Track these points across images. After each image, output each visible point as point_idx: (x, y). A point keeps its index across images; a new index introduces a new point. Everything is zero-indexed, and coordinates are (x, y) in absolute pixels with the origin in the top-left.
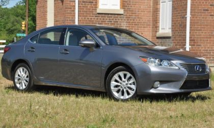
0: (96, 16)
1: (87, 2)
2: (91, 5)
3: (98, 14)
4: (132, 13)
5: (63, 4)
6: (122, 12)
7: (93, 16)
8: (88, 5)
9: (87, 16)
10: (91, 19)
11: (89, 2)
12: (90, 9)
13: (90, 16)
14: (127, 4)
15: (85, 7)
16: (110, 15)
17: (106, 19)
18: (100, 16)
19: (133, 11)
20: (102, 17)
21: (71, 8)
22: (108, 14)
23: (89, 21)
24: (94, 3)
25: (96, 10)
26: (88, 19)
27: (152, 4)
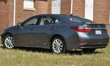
0: (23, 11)
1: (19, 4)
2: (21, 5)
3: (24, 10)
4: (39, 11)
5: (6, 4)
6: (34, 9)
7: (21, 11)
8: (19, 5)
9: (19, 11)
10: (21, 12)
11: (20, 4)
12: (20, 7)
13: (20, 11)
14: (37, 6)
15: (18, 6)
16: (29, 11)
17: (28, 13)
18: (25, 11)
19: (39, 9)
20: (26, 12)
21: (11, 6)
22: (28, 10)
23: (20, 13)
24: (22, 4)
25: (23, 8)
26: (19, 12)
27: (47, 7)
